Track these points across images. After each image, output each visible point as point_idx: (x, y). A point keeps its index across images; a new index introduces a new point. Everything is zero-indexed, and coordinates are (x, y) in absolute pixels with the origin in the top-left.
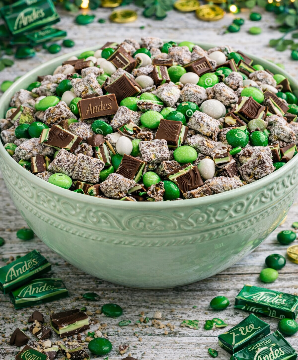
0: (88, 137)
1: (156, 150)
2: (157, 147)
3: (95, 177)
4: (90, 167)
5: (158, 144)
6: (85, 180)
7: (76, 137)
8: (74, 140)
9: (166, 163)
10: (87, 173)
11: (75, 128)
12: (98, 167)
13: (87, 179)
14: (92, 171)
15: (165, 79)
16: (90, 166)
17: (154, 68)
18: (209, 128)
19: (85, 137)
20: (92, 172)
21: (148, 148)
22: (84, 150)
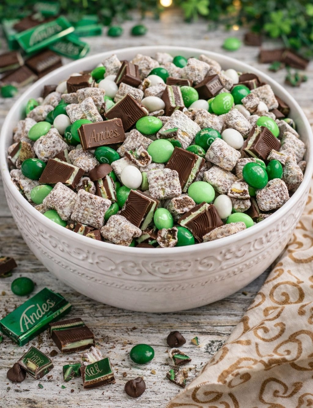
0: (91, 169)
1: (165, 184)
2: (166, 180)
3: (98, 221)
4: (92, 209)
5: (168, 176)
6: (87, 223)
7: (77, 169)
8: (75, 173)
9: (176, 200)
10: (89, 215)
11: (75, 157)
12: (102, 209)
13: (89, 222)
14: (95, 214)
15: (179, 105)
16: (93, 207)
17: (166, 89)
18: (229, 163)
19: (87, 169)
20: (95, 216)
21: (155, 181)
22: (86, 186)
